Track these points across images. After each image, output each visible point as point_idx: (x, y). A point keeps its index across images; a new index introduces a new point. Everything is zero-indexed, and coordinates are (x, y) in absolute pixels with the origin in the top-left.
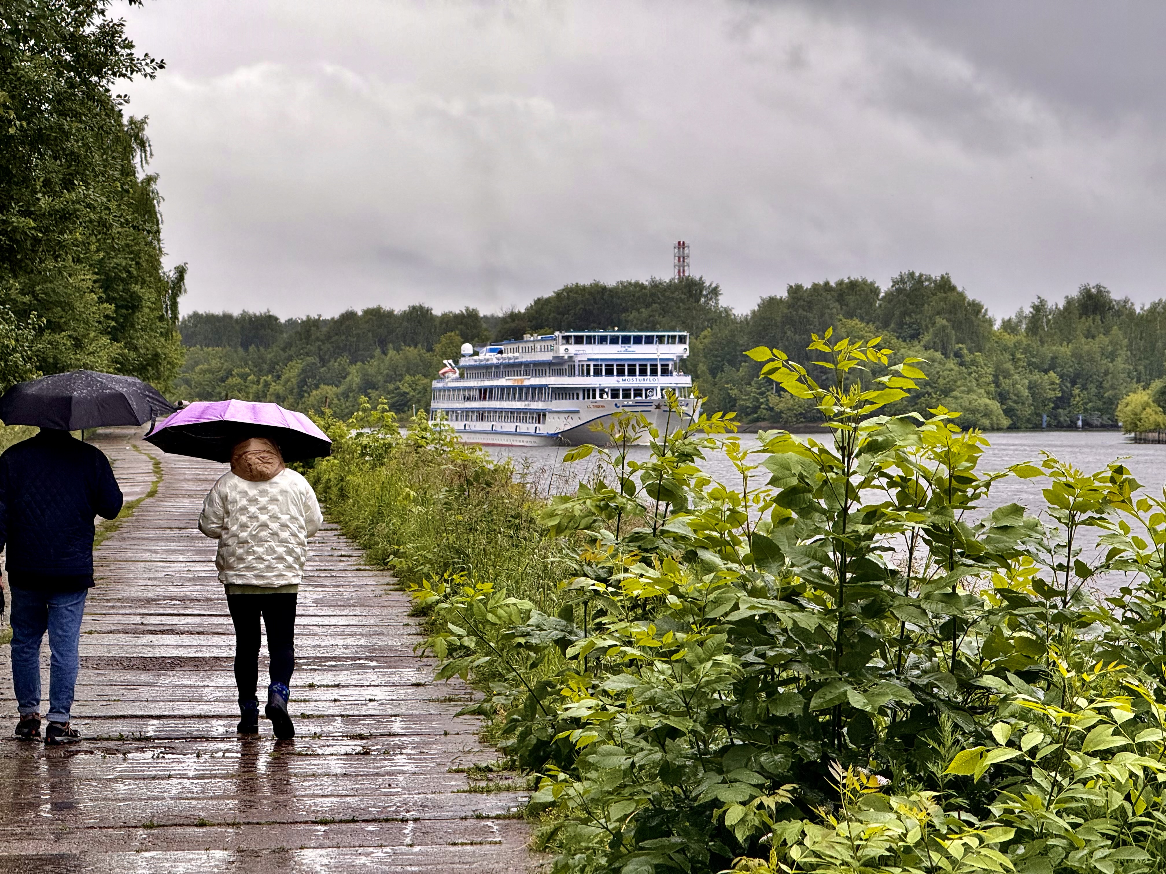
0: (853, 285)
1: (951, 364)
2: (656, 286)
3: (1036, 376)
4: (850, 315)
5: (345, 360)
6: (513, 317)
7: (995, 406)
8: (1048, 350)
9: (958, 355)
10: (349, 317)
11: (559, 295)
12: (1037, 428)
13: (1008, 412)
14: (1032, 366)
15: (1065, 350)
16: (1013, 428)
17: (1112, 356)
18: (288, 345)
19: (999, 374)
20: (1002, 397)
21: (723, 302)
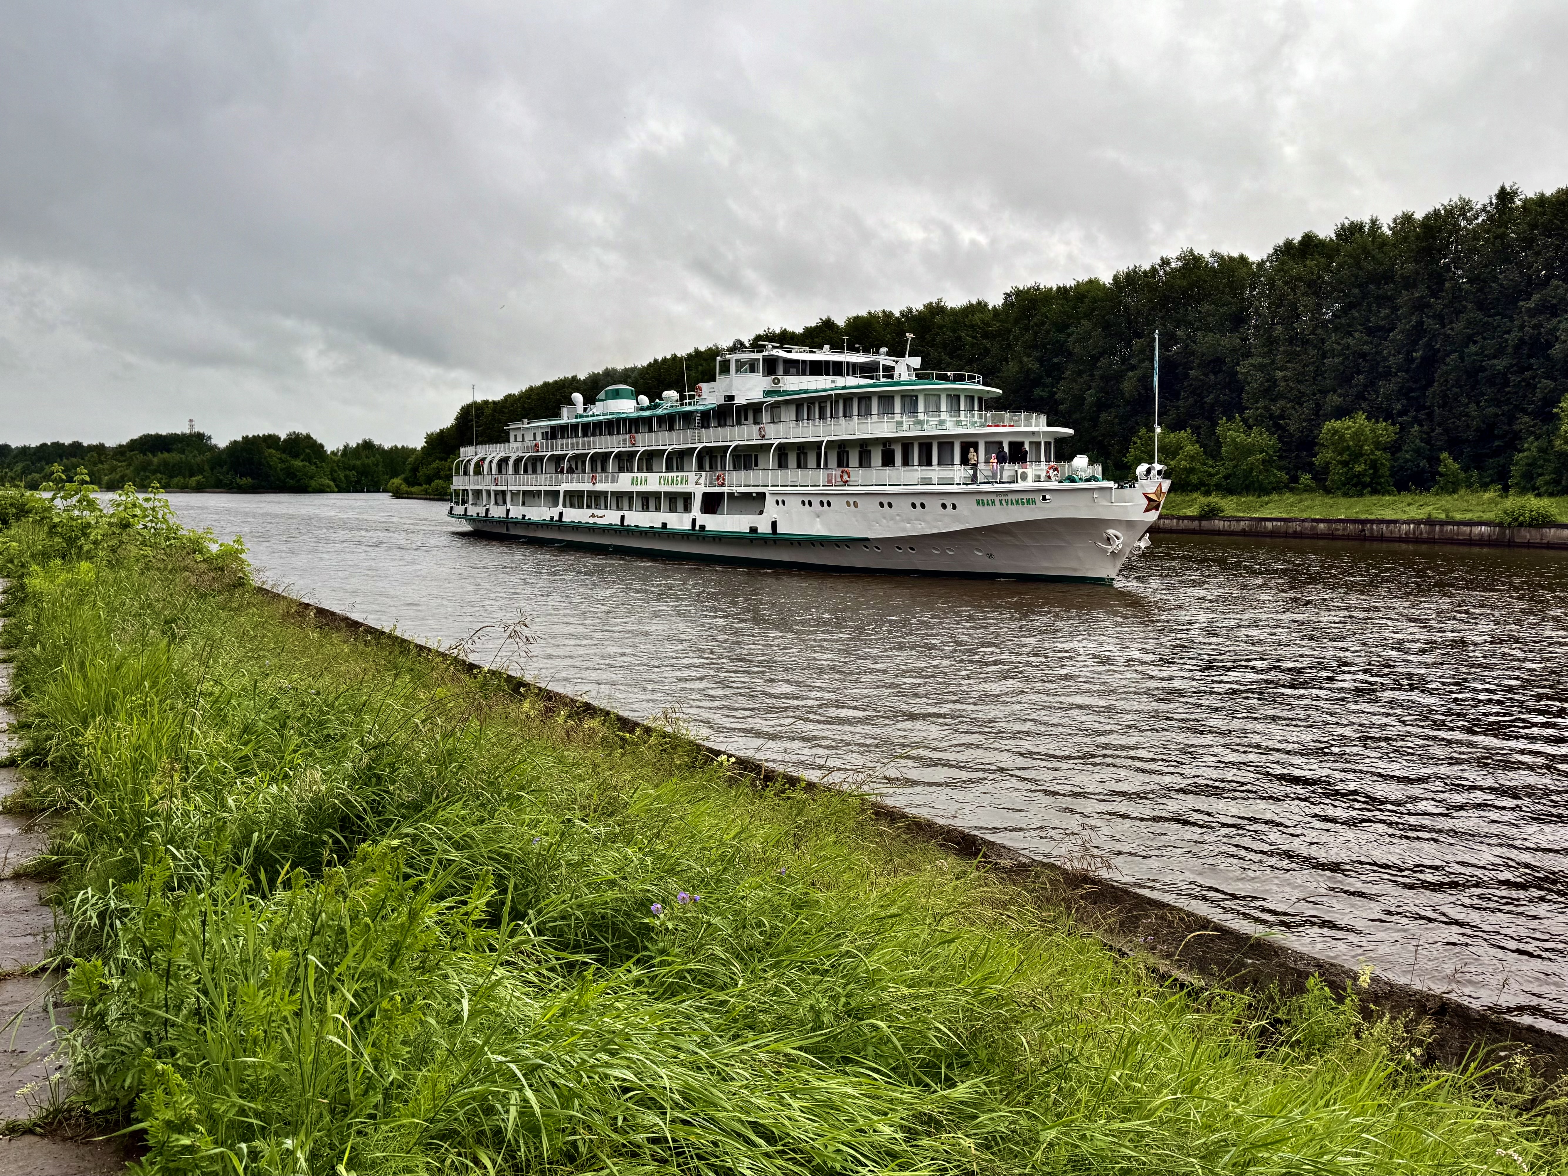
0: (270, 436)
1: (313, 467)
2: (184, 435)
3: (347, 472)
4: (269, 448)
5: (43, 463)
6: (121, 446)
7: (332, 483)
8: (353, 462)
9: (315, 464)
10: (44, 445)
11: (141, 438)
12: (349, 492)
13: (337, 486)
14: (345, 469)
15: (358, 463)
16: (339, 492)
17: (377, 465)
18: (15, 457)
19: (333, 471)
20: (334, 480)
21: (214, 441)
